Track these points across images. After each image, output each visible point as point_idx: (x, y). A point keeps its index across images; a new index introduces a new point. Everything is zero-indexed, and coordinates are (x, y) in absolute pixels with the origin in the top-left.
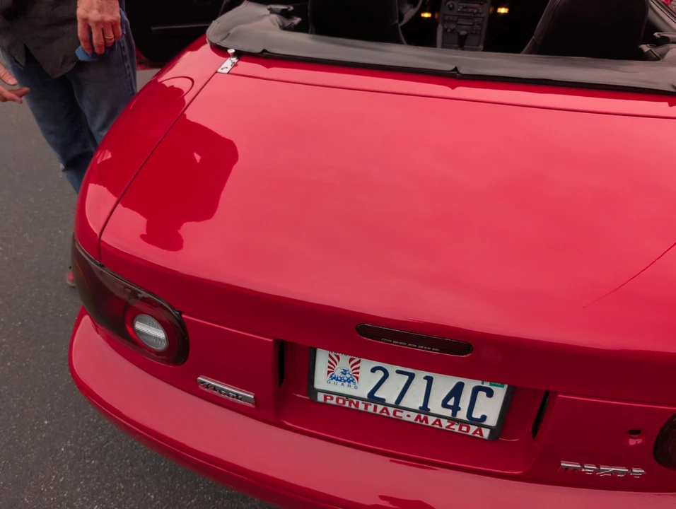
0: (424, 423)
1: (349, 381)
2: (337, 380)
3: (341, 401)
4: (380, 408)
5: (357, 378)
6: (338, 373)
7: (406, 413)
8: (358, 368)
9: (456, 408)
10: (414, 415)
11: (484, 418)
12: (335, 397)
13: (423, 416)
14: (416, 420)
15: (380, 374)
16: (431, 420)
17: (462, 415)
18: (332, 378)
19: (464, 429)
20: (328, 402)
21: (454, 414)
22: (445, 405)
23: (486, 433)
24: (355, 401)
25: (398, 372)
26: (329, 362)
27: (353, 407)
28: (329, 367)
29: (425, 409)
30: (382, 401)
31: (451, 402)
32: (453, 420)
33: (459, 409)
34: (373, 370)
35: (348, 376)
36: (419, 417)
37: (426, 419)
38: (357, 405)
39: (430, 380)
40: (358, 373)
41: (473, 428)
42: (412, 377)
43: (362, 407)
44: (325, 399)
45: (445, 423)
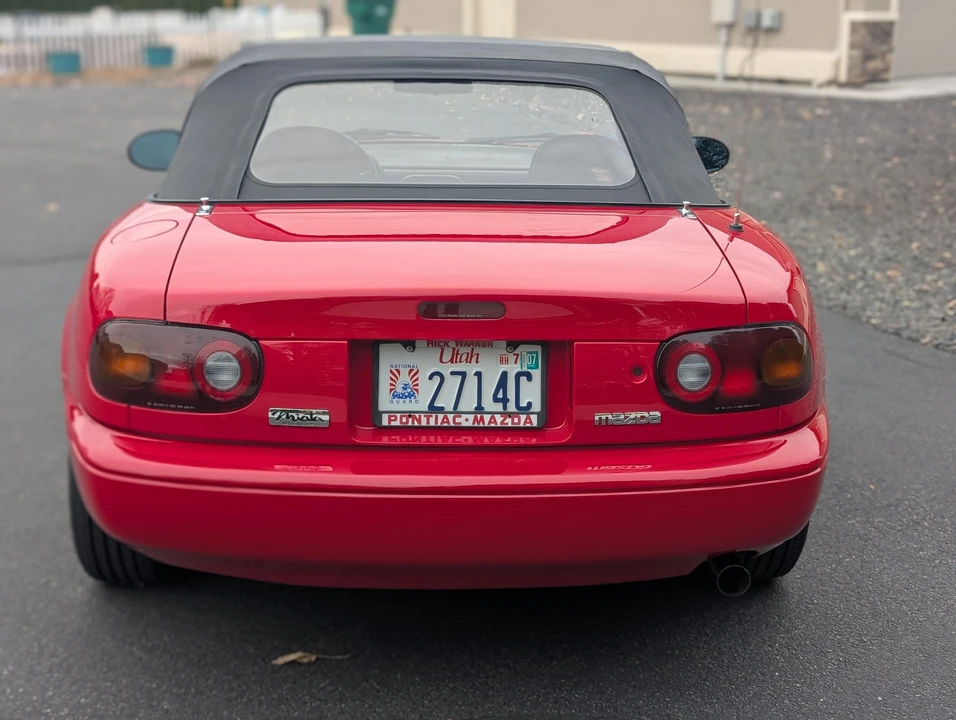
0: (481, 425)
1: (410, 396)
2: (399, 397)
3: (404, 420)
4: (441, 417)
5: (417, 390)
6: (399, 390)
7: (464, 416)
8: (417, 379)
9: (505, 401)
10: (471, 417)
11: (530, 404)
12: (398, 415)
13: (479, 416)
14: (474, 423)
15: (437, 379)
16: (487, 418)
17: (511, 407)
18: (394, 396)
19: (516, 420)
20: (393, 424)
21: (505, 407)
22: (496, 400)
23: (534, 419)
24: (417, 415)
25: (453, 373)
26: (391, 379)
27: (416, 424)
28: (391, 385)
29: (479, 409)
30: (441, 410)
31: (500, 396)
32: (506, 414)
33: (508, 400)
34: (431, 377)
35: (409, 390)
36: (476, 418)
37: (482, 419)
38: (419, 421)
39: (479, 374)
40: (417, 385)
41: (523, 417)
42: (463, 375)
43: (424, 423)
44: (390, 421)
45: (499, 418)
